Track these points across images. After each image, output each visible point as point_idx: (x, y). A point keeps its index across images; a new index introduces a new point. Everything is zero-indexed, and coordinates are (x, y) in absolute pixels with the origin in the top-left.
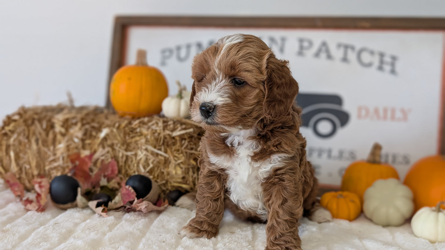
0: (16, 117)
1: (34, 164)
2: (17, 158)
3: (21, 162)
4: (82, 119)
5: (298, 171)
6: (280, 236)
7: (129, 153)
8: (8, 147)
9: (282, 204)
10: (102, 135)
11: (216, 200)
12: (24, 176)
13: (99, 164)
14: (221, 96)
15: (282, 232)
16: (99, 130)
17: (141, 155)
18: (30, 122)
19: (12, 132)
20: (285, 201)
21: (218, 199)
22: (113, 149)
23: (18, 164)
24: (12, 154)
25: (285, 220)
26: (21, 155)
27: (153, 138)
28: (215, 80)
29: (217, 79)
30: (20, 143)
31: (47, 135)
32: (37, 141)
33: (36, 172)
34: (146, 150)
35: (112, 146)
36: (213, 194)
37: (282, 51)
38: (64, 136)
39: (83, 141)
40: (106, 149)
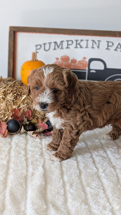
4: (12, 91)
10: (23, 98)
16: (21, 96)
35: (28, 104)
37: (98, 47)
38: (4, 99)
39: (13, 101)
40: (25, 105)
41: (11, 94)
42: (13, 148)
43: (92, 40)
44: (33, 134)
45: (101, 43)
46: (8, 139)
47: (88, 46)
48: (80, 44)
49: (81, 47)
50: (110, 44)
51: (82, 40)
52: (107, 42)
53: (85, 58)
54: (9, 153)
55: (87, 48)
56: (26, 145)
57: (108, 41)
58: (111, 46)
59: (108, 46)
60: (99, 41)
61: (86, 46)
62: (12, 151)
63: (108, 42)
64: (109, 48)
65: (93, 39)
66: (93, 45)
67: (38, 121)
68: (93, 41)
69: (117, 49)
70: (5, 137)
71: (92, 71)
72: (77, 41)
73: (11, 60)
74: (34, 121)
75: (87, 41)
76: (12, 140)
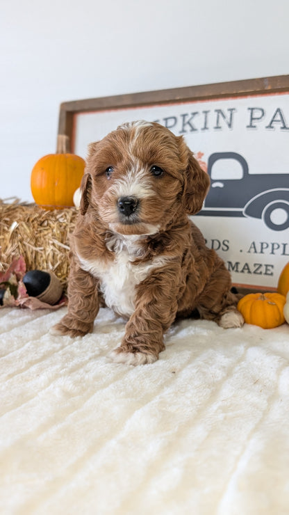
5: (180, 273)
6: (135, 336)
7: (38, 249)
9: (150, 304)
10: (13, 228)
11: (88, 297)
14: (144, 187)
15: (139, 331)
16: (10, 223)
17: (49, 249)
20: (154, 302)
21: (91, 295)
22: (23, 245)
25: (147, 321)
27: (59, 232)
28: (130, 170)
29: (133, 169)
34: (53, 244)
35: (21, 241)
36: (86, 290)
37: (230, 125)
43: (216, 111)
45: (235, 115)
47: (208, 126)
48: (191, 122)
49: (193, 129)
50: (257, 114)
51: (194, 114)
52: (249, 109)
53: (201, 154)
55: (206, 130)
57: (252, 106)
58: (258, 119)
59: (252, 119)
60: (231, 110)
61: (203, 126)
63: (252, 109)
64: (255, 123)
65: (218, 108)
66: (218, 122)
68: (219, 111)
69: (274, 124)
72: (184, 116)
75: (206, 112)
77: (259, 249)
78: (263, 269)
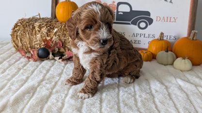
0: (19, 24)
1: (28, 43)
2: (21, 40)
3: (23, 42)
4: (46, 25)
7: (66, 38)
8: (17, 36)
10: (55, 31)
12: (24, 47)
13: (54, 42)
16: (53, 29)
18: (25, 26)
19: (19, 30)
22: (59, 37)
23: (21, 43)
24: (19, 39)
26: (23, 39)
30: (22, 35)
31: (33, 31)
32: (29, 33)
33: (29, 46)
35: (59, 35)
38: (39, 31)
39: (47, 33)
40: (57, 37)
41: (45, 27)
42: (38, 69)
44: (59, 59)
46: (38, 63)
53: (114, 2)
54: (33, 72)
56: (51, 67)
62: (36, 71)
67: (65, 50)
70: (36, 61)
71: (119, 13)
73: (54, 4)
74: (62, 50)
76: (40, 64)
77: (136, 36)
78: (137, 42)
